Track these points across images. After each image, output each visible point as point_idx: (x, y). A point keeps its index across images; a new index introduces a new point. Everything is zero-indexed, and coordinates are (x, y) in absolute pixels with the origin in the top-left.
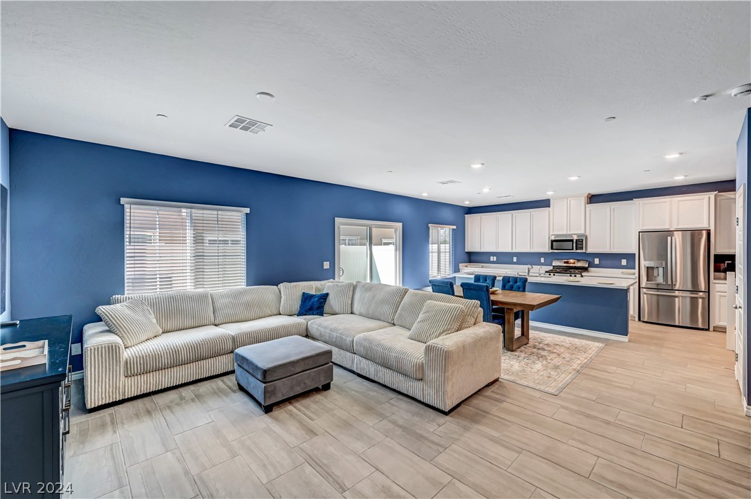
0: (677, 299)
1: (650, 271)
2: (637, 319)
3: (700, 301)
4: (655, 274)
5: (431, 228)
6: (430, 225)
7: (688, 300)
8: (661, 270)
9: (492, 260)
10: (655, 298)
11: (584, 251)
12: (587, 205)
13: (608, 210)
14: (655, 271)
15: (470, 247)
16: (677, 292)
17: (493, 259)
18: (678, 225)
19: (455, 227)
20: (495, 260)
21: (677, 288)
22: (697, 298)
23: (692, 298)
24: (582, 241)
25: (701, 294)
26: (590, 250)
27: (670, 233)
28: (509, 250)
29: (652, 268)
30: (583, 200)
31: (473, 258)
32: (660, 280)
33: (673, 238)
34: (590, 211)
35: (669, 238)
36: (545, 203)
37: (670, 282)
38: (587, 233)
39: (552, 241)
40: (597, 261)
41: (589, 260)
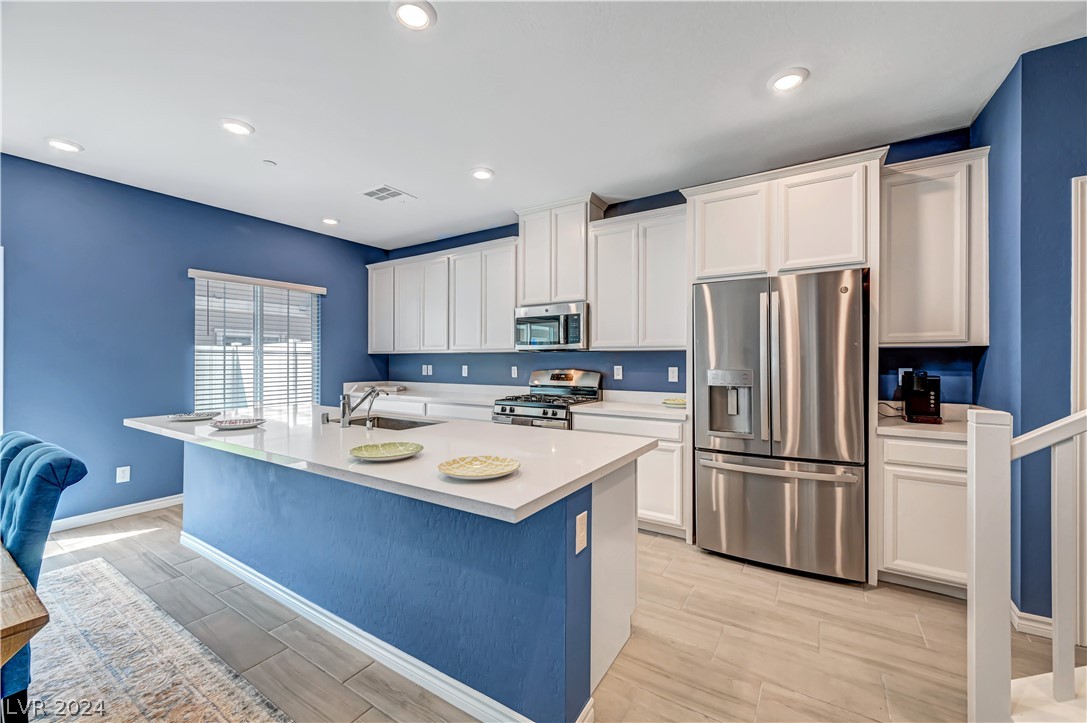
0: (787, 486)
1: (717, 397)
2: (689, 540)
3: (839, 491)
4: (732, 410)
7: (813, 490)
8: (743, 393)
9: (424, 373)
10: (738, 481)
11: (581, 346)
12: (591, 224)
13: (634, 232)
14: (732, 397)
15: (375, 346)
16: (787, 464)
17: (427, 370)
18: (787, 259)
19: (323, 291)
20: (430, 373)
21: (786, 453)
22: (831, 484)
23: (821, 483)
24: (578, 320)
25: (840, 470)
26: (597, 344)
28: (443, 349)
29: (724, 390)
30: (581, 211)
31: (393, 369)
32: (742, 425)
33: (775, 295)
34: (596, 238)
35: (764, 297)
37: (765, 435)
38: (591, 300)
39: (519, 321)
40: (618, 373)
41: (604, 370)
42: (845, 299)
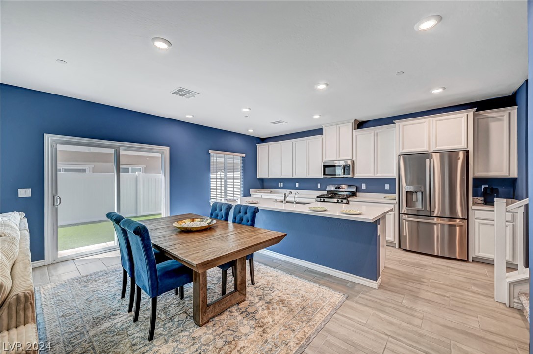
0: (435, 226)
1: (409, 195)
2: (397, 246)
3: (458, 228)
4: (414, 200)
5: (212, 154)
6: (210, 152)
7: (446, 228)
8: (419, 195)
9: (279, 186)
10: (415, 225)
11: (350, 176)
12: (354, 131)
13: (372, 134)
14: (414, 196)
15: (260, 175)
16: (436, 219)
17: (281, 184)
18: (436, 147)
19: (244, 155)
20: (282, 186)
21: (435, 215)
22: (454, 226)
23: (450, 226)
24: (349, 167)
25: (458, 221)
26: (356, 175)
27: (429, 155)
28: (291, 177)
29: (412, 193)
30: (350, 126)
31: (265, 184)
32: (419, 205)
33: (432, 160)
34: (356, 136)
35: (427, 160)
36: (319, 131)
37: (428, 209)
38: (354, 159)
39: (325, 167)
40: (364, 186)
41: (358, 185)
42: (460, 162)
